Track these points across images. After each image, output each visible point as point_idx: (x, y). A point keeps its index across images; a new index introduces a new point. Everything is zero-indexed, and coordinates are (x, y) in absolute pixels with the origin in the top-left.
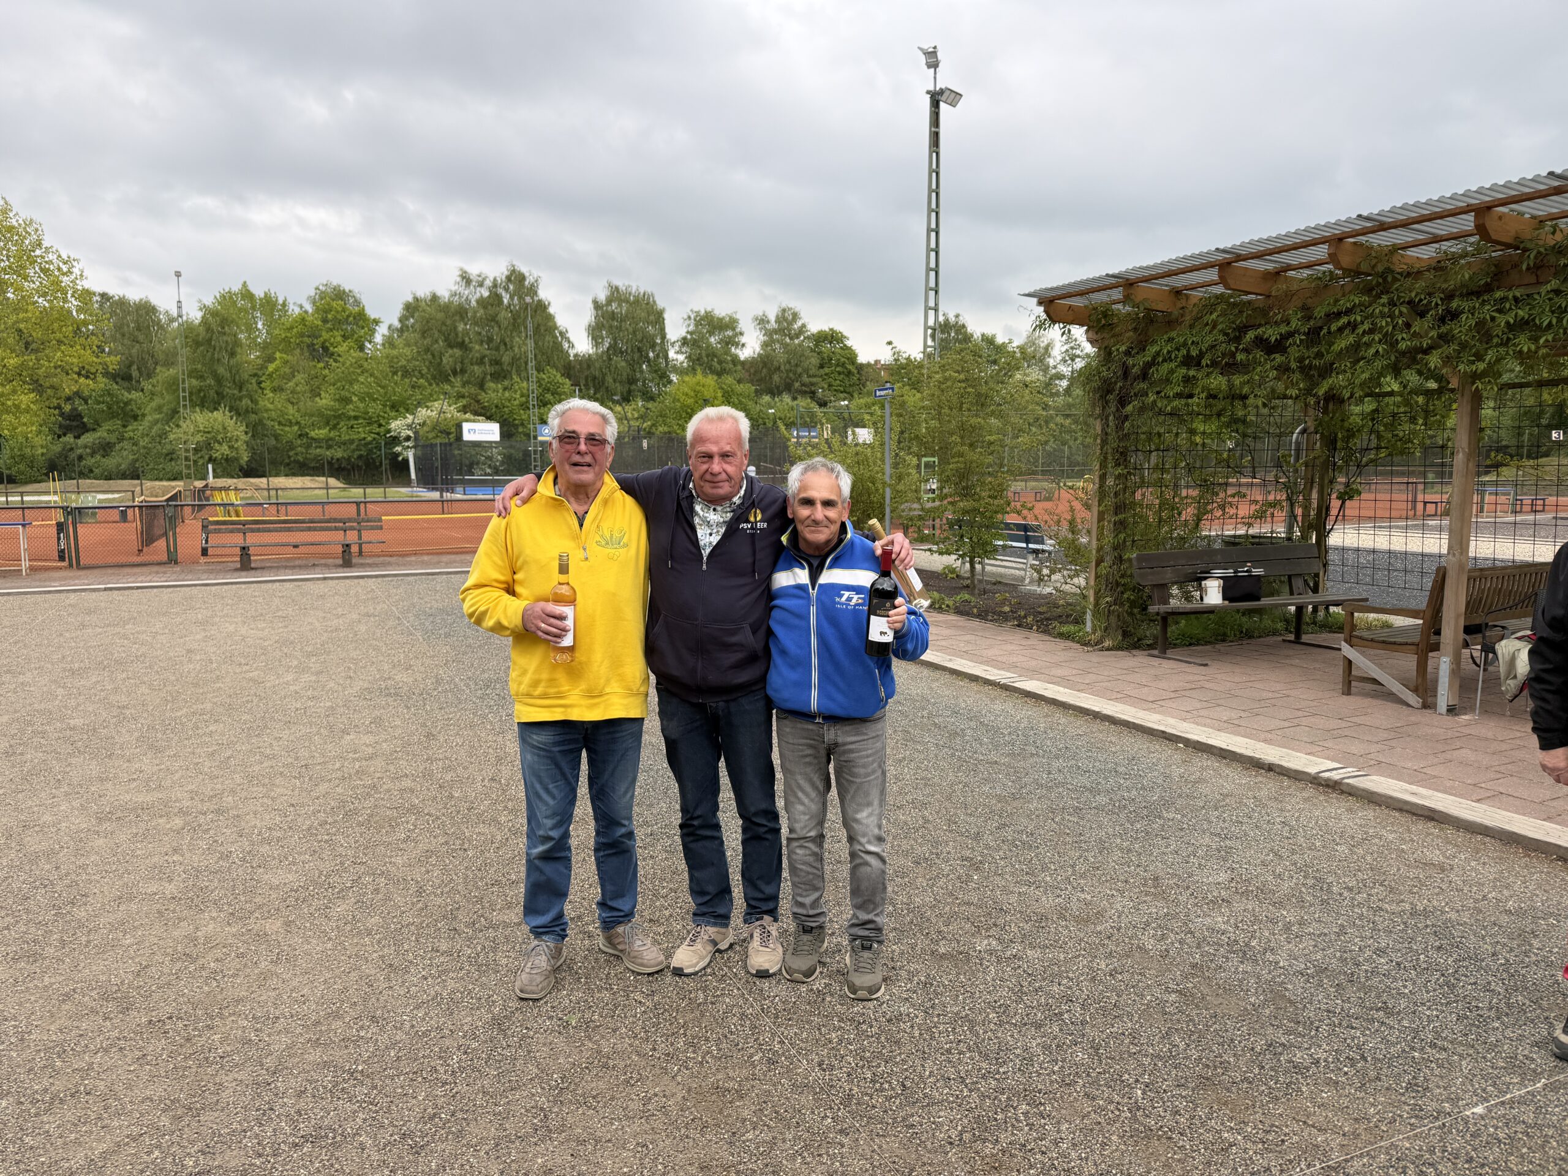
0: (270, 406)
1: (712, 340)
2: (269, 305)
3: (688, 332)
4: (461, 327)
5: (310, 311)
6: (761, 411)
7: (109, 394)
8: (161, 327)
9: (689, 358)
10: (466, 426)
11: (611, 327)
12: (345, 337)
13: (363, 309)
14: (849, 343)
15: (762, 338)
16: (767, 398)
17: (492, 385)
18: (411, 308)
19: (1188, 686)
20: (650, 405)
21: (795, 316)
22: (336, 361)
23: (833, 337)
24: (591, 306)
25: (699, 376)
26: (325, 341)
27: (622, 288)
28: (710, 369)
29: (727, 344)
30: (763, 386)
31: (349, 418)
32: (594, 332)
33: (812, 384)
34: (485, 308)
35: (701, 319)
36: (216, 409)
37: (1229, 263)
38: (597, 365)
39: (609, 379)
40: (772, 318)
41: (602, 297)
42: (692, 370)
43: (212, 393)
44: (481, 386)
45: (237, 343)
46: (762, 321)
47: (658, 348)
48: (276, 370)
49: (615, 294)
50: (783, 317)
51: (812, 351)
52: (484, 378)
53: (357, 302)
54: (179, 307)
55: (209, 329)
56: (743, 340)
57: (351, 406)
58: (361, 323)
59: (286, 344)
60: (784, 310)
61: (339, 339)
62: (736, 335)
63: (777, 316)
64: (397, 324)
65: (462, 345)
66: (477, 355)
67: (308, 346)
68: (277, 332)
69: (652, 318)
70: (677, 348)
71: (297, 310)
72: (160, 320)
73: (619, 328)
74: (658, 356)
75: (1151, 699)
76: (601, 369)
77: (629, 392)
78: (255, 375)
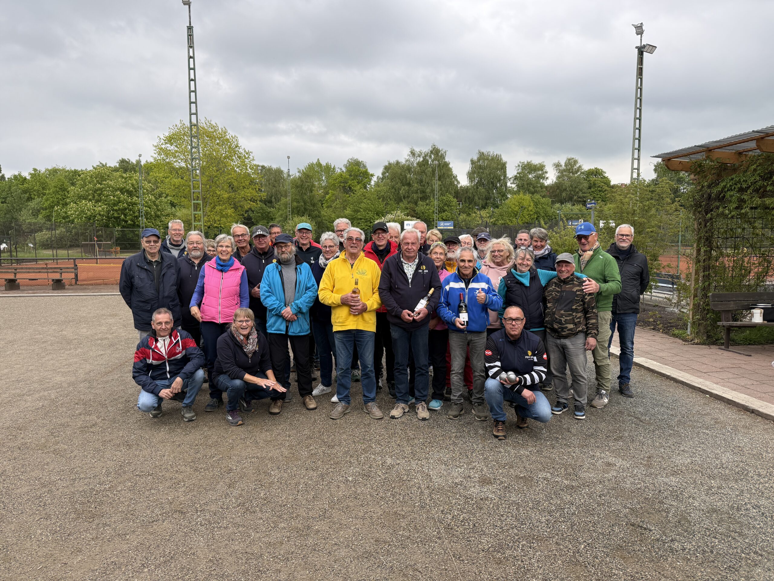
0: (325, 214)
1: (530, 176)
2: (328, 169)
3: (518, 173)
4: (408, 176)
5: (345, 171)
6: (554, 212)
7: (262, 209)
8: (284, 180)
9: (518, 186)
10: (406, 223)
11: (479, 172)
12: (358, 183)
13: (367, 170)
14: (606, 175)
15: (557, 174)
16: (558, 205)
17: (420, 202)
18: (387, 168)
19: (731, 366)
20: (496, 210)
21: (576, 162)
22: (354, 193)
23: (597, 173)
24: (470, 163)
25: (521, 195)
26: (350, 185)
27: (486, 153)
28: (528, 191)
29: (538, 178)
30: (556, 199)
31: (358, 219)
32: (471, 176)
33: (584, 197)
34: (420, 166)
35: (525, 166)
36: (303, 216)
37: (762, 138)
38: (471, 191)
39: (476, 198)
40: (563, 164)
41: (475, 158)
42: (517, 192)
43: (302, 208)
44: (416, 203)
45: (313, 186)
46: (557, 165)
47: (502, 181)
48: (329, 198)
49: (482, 156)
50: (569, 163)
51: (585, 179)
52: (418, 199)
53: (365, 167)
55: (302, 181)
56: (547, 175)
57: (359, 213)
58: (366, 176)
59: (333, 187)
60: (569, 160)
61: (356, 183)
62: (543, 174)
63: (565, 163)
64: (381, 176)
65: (409, 185)
66: (415, 189)
67: (343, 187)
68: (330, 181)
69: (499, 167)
70: (512, 181)
71: (339, 171)
72: (284, 177)
73: (483, 173)
74: (501, 186)
75: (705, 371)
76: (473, 193)
77: (486, 204)
78: (320, 200)
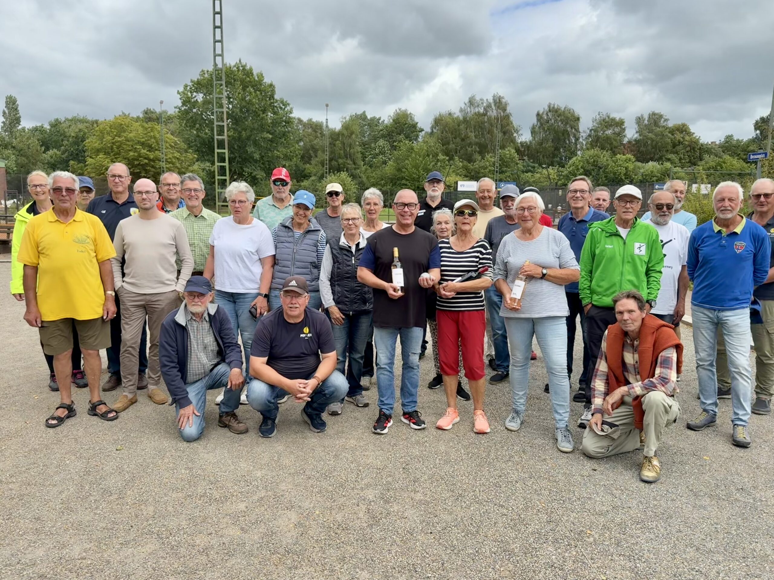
2: (373, 121)
5: (391, 123)
10: (460, 183)
13: (415, 123)
24: (535, 116)
27: (557, 106)
40: (646, 118)
41: (543, 112)
49: (551, 109)
53: (413, 119)
54: (327, 122)
58: (413, 130)
69: (571, 121)
71: (385, 122)
